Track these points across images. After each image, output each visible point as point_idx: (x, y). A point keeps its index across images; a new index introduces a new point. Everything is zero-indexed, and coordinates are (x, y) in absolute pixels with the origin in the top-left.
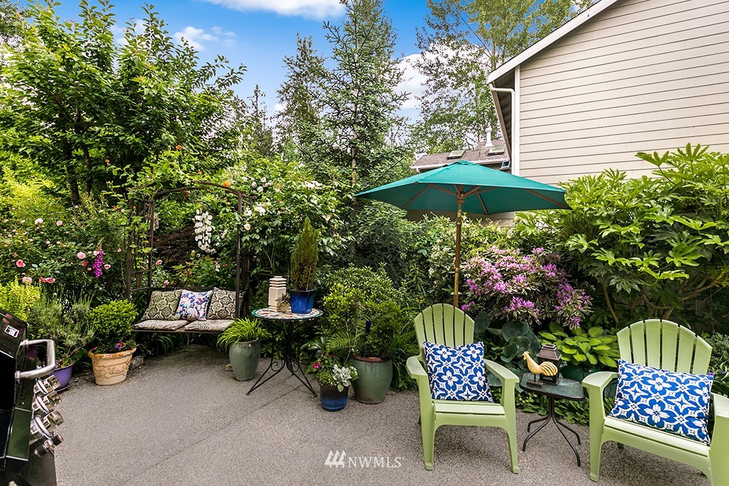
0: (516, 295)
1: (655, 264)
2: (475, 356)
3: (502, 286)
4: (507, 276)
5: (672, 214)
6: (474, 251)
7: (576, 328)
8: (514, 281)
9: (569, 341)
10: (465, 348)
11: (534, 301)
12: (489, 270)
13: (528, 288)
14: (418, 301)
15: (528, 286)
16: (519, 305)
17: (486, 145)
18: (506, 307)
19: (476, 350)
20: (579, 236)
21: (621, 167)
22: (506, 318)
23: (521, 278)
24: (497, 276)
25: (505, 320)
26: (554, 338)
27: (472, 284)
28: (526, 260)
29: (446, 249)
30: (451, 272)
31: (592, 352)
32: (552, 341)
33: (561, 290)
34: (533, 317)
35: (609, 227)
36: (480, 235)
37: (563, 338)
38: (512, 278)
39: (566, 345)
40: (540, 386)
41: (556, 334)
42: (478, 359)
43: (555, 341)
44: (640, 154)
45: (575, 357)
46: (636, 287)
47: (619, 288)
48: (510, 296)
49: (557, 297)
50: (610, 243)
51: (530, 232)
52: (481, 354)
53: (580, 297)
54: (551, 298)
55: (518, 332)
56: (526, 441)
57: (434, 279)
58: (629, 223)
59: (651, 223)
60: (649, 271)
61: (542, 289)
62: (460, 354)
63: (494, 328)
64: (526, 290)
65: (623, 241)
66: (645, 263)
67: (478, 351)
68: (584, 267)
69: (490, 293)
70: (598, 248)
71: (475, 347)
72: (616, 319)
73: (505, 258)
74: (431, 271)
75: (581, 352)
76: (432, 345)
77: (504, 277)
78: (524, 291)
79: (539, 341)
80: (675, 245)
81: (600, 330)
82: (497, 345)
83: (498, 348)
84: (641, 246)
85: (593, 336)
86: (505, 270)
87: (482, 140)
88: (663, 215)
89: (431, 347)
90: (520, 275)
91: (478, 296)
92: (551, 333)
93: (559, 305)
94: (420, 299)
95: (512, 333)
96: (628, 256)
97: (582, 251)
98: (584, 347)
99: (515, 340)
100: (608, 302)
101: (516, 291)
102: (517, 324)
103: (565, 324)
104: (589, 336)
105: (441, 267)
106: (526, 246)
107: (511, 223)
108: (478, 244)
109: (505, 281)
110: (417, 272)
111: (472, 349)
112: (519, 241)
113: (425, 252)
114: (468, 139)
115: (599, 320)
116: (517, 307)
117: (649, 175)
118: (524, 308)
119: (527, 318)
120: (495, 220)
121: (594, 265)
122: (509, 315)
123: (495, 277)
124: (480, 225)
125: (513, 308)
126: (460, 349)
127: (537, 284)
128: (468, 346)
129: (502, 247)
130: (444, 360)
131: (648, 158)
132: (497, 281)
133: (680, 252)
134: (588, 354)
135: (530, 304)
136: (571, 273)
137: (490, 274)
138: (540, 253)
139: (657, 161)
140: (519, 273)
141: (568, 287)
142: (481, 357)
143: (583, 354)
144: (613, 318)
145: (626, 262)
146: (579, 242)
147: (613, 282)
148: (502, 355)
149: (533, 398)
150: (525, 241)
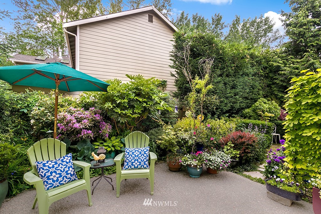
0: (84, 129)
1: (131, 112)
2: (68, 161)
3: (77, 125)
4: (79, 120)
5: (135, 96)
6: (61, 109)
7: (107, 138)
8: (83, 122)
9: (105, 144)
10: (62, 158)
11: (91, 130)
12: (70, 118)
13: (89, 125)
14: (23, 139)
15: (89, 124)
16: (86, 133)
17: (59, 58)
18: (79, 135)
19: (68, 158)
20: (109, 103)
21: (120, 79)
22: (79, 140)
23: (86, 121)
24: (75, 121)
25: (78, 141)
26: (99, 144)
27: (61, 126)
28: (87, 113)
29: (42, 109)
30: (46, 121)
31: (113, 146)
32: (98, 145)
33: (101, 124)
34: (91, 137)
35: (118, 100)
36: (63, 102)
37: (102, 143)
38: (81, 121)
39: (104, 145)
40: (99, 165)
41: (100, 142)
42: (70, 162)
43: (99, 145)
44: (127, 75)
45: (108, 149)
46: (126, 121)
47: (121, 122)
48: (81, 129)
49: (99, 127)
50: (118, 105)
51: (88, 101)
52: (71, 159)
53: (108, 126)
54: (97, 128)
55: (85, 144)
56: (93, 190)
57: (34, 125)
58: (124, 99)
59: (130, 99)
60: (130, 115)
61: (94, 124)
62: (59, 162)
63: (73, 145)
64: (88, 126)
65: (123, 105)
66: (128, 112)
67: (69, 158)
68: (110, 115)
69: (71, 129)
70: (115, 107)
71: (68, 156)
72: (119, 132)
73: (78, 112)
74: (32, 121)
75: (109, 147)
76: (42, 162)
77: (77, 121)
78: (87, 126)
79: (94, 146)
80: (136, 106)
81: (114, 137)
82: (75, 153)
83: (75, 154)
84: (128, 106)
85: (112, 140)
86: (78, 118)
87: (56, 55)
88: (132, 96)
89: (41, 163)
90: (85, 120)
91: (65, 132)
92: (98, 142)
93: (101, 130)
94: (24, 138)
95: (82, 146)
96: (124, 110)
97: (110, 108)
98: (110, 145)
99: (84, 148)
100: (116, 127)
101: (84, 127)
102: (84, 141)
103: (103, 138)
104: (111, 141)
105: (39, 119)
106: (86, 107)
107: (78, 97)
108: (62, 106)
109: (78, 123)
110: (22, 123)
111: (66, 158)
112: (83, 104)
113: (26, 111)
114: (47, 52)
115: (113, 134)
116: (84, 134)
117: (128, 82)
118: (87, 134)
119: (88, 138)
120: (69, 95)
121: (113, 113)
122: (81, 138)
123: (74, 121)
124: (62, 96)
125: (83, 135)
126: (59, 160)
127: (92, 123)
128: (64, 157)
129: (75, 107)
130: (50, 168)
131: (129, 77)
132: (74, 123)
133: (137, 108)
134: (111, 147)
135: (90, 131)
136: (104, 117)
137: (71, 120)
138: (93, 110)
139: (131, 78)
140: (84, 119)
141: (104, 122)
142: (71, 160)
143: (110, 147)
144: (118, 132)
145: (124, 112)
146: (108, 105)
147: (119, 120)
148: (78, 157)
149: (93, 171)
150: (85, 105)
